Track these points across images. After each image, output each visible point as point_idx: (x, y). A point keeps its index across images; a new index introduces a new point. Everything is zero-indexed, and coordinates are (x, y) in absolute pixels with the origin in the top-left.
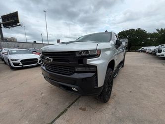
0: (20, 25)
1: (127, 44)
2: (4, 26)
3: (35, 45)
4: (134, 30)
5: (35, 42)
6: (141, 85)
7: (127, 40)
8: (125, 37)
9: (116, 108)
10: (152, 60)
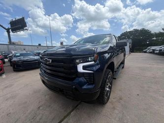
0: (26, 29)
1: (131, 45)
2: (12, 31)
3: (39, 47)
4: (138, 30)
5: (40, 45)
6: (149, 87)
7: (130, 41)
8: (129, 38)
9: (123, 113)
10: (159, 61)
